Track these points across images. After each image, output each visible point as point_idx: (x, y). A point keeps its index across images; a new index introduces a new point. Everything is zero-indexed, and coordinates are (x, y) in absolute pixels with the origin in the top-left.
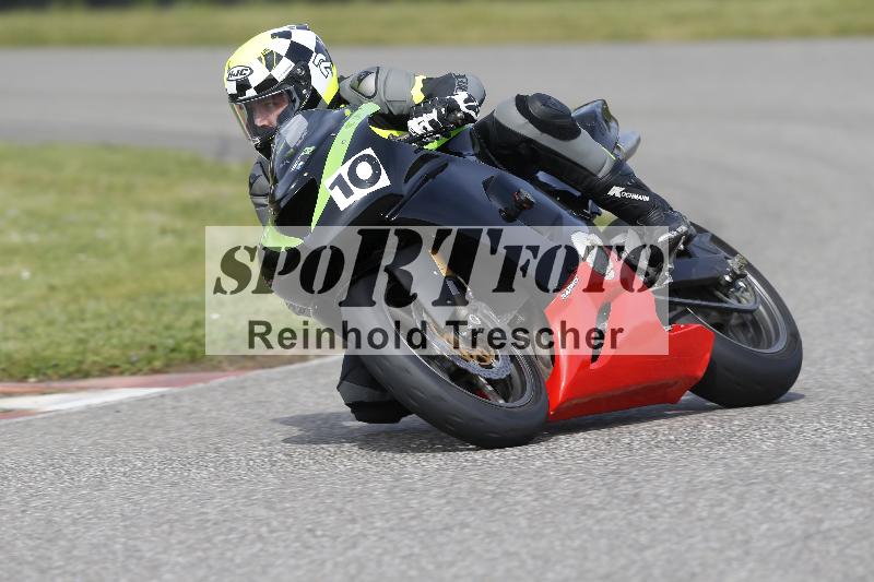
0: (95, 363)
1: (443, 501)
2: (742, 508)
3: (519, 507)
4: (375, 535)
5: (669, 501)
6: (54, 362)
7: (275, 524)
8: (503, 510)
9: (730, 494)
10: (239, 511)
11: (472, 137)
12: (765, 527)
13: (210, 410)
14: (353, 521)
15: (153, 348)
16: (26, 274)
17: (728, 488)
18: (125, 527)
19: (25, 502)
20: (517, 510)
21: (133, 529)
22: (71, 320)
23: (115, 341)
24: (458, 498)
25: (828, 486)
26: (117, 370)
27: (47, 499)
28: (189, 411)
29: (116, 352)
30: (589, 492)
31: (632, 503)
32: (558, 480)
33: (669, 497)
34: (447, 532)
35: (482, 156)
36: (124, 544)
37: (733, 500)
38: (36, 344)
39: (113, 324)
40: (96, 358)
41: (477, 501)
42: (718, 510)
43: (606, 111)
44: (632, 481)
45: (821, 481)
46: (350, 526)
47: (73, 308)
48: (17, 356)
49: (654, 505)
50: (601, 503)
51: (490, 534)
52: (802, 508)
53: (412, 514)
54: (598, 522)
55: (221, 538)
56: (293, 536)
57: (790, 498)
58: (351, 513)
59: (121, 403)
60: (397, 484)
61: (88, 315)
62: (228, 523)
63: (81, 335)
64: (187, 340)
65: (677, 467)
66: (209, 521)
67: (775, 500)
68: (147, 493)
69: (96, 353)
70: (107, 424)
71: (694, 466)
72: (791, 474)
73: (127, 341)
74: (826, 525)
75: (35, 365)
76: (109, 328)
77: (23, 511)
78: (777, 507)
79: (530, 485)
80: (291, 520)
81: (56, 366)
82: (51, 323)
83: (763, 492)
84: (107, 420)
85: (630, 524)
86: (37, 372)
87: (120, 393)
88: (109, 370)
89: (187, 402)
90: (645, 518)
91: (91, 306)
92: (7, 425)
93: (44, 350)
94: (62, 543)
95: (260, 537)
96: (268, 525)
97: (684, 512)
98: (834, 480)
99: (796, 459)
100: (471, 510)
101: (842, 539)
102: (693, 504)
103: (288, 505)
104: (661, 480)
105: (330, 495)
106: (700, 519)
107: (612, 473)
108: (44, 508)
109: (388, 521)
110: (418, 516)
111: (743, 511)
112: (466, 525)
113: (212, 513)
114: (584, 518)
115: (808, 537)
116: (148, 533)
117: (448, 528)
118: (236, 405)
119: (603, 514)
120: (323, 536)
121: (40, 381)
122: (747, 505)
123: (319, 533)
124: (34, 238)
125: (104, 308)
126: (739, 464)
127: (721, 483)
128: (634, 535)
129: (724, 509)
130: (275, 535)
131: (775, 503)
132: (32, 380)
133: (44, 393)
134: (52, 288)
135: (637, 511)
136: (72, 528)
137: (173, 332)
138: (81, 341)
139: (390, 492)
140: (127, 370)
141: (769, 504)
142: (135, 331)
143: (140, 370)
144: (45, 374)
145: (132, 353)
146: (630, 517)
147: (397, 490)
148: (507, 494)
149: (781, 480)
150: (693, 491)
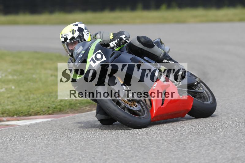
0: (33, 112)
1: (131, 149)
2: (214, 151)
3: (152, 151)
4: (111, 159)
5: (194, 149)
6: (21, 112)
7: (83, 156)
8: (147, 152)
9: (211, 147)
10: (74, 152)
11: (126, 48)
12: (221, 156)
13: (65, 125)
14: (106, 155)
15: (49, 108)
16: (13, 87)
17: (211, 146)
18: (42, 157)
19: (14, 150)
20: (151, 152)
21: (44, 157)
22: (26, 100)
23: (38, 106)
24: (135, 149)
25: (239, 145)
26: (39, 114)
27: (20, 149)
28: (59, 125)
29: (39, 109)
30: (172, 147)
31: (184, 150)
32: (163, 143)
33: (194, 148)
34: (132, 158)
35: (129, 52)
36: (41, 161)
37: (212, 149)
38: (16, 106)
39: (38, 101)
40: (33, 110)
41: (140, 149)
42: (208, 152)
43: (161, 41)
44: (184, 144)
45: (237, 143)
46: (104, 156)
47: (27, 97)
48: (11, 110)
49: (190, 150)
50: (175, 149)
51: (144, 158)
52: (231, 151)
53: (122, 153)
54: (174, 155)
55: (69, 159)
56: (89, 159)
57: (228, 148)
58: (105, 153)
59: (40, 123)
60: (117, 145)
61: (31, 99)
62: (70, 156)
63: (29, 104)
64: (58, 105)
65: (196, 140)
66: (65, 155)
67: (224, 149)
68: (48, 148)
69: (33, 109)
70: (36, 129)
71: (200, 140)
72: (228, 142)
73: (42, 105)
74: (238, 156)
75: (16, 113)
76: (37, 102)
77: (13, 153)
78: (224, 151)
79: (155, 145)
80: (88, 155)
81: (22, 113)
82: (20, 101)
83: (220, 147)
84: (36, 127)
85: (183, 156)
86: (17, 114)
87: (40, 120)
88: (37, 114)
89: (59, 122)
90: (187, 154)
91: (32, 96)
92: (8, 129)
93: (19, 108)
94: (24, 161)
95: (79, 159)
96: (82, 156)
97: (198, 152)
98: (240, 143)
99: (229, 137)
100: (138, 152)
101: (242, 160)
102: (201, 150)
103: (87, 151)
104: (191, 144)
105: (99, 148)
106: (203, 154)
107: (178, 141)
108: (19, 152)
109: (115, 155)
110: (124, 153)
111: (215, 152)
112: (138, 156)
113: (66, 153)
114: (170, 154)
115: (233, 159)
116: (48, 158)
117: (132, 157)
118: (72, 123)
119: (175, 153)
120: (97, 159)
121: (17, 117)
122: (216, 150)
123: (96, 158)
124: (15, 77)
125: (35, 97)
126: (214, 139)
127: (208, 144)
128: (184, 159)
129: (209, 151)
130: (83, 159)
131: (224, 150)
132: (15, 116)
133: (18, 120)
134: (21, 91)
135: (185, 152)
136: (27, 157)
137: (54, 103)
138: (29, 106)
139: (116, 147)
140: (42, 114)
141: (222, 150)
142: (44, 103)
143: (45, 114)
144: (19, 115)
145: (43, 109)
146: (183, 154)
147: (117, 146)
148: (149, 147)
149: (225, 143)
150: (201, 146)
